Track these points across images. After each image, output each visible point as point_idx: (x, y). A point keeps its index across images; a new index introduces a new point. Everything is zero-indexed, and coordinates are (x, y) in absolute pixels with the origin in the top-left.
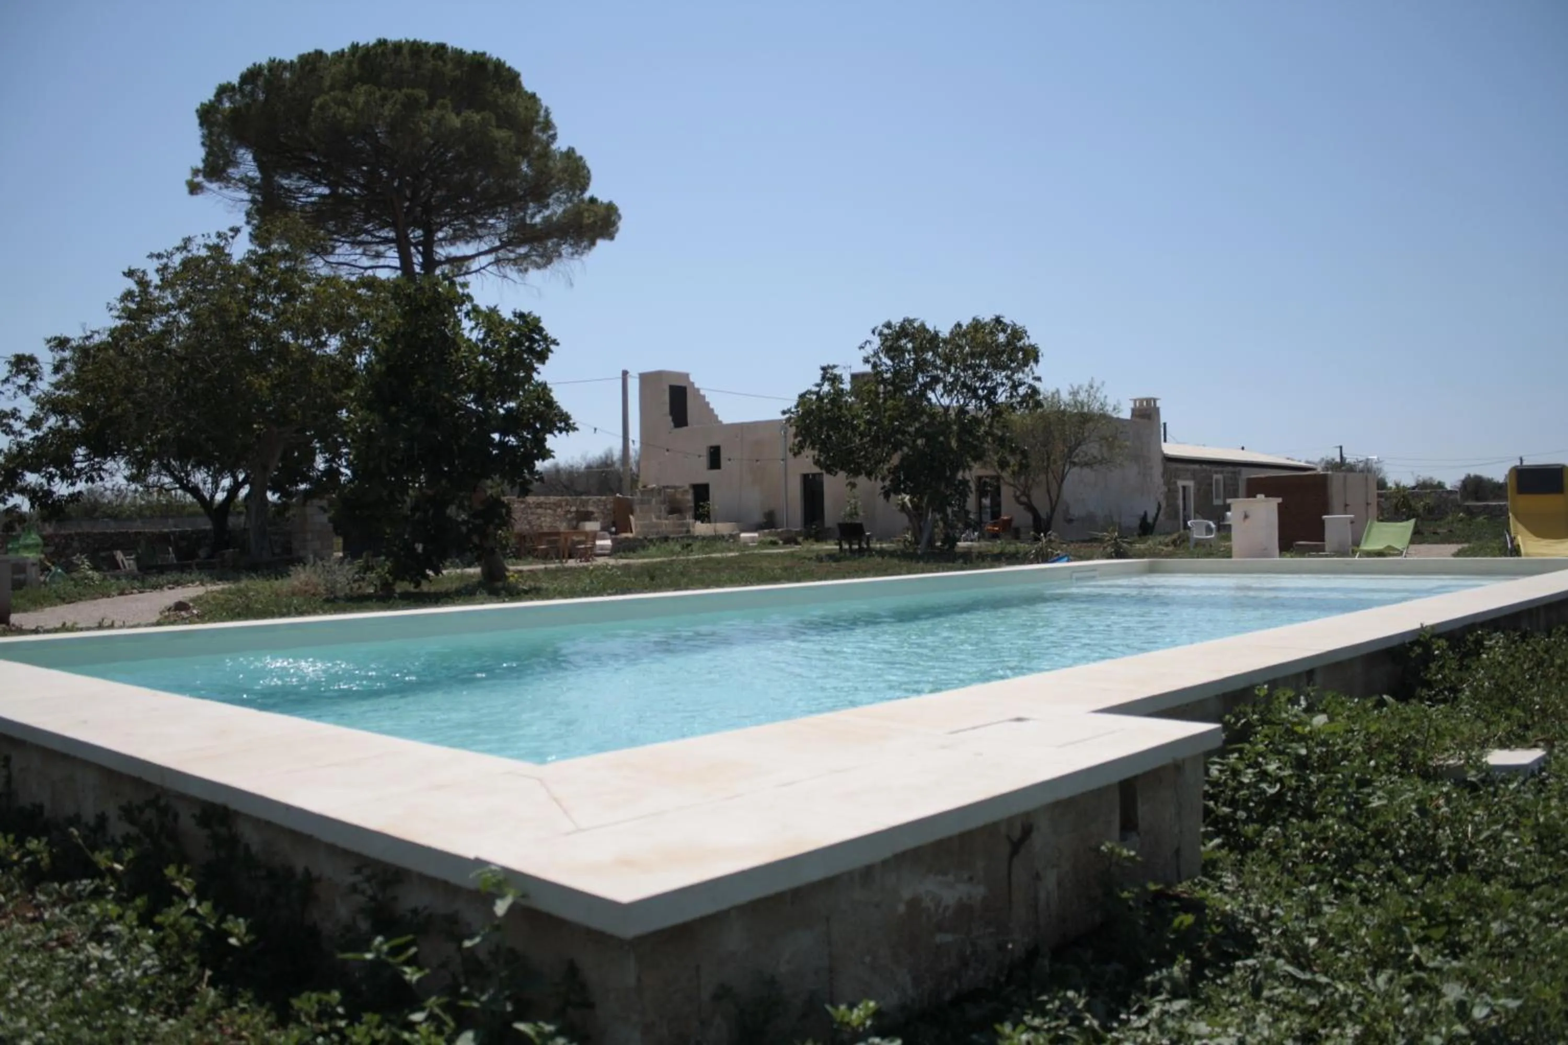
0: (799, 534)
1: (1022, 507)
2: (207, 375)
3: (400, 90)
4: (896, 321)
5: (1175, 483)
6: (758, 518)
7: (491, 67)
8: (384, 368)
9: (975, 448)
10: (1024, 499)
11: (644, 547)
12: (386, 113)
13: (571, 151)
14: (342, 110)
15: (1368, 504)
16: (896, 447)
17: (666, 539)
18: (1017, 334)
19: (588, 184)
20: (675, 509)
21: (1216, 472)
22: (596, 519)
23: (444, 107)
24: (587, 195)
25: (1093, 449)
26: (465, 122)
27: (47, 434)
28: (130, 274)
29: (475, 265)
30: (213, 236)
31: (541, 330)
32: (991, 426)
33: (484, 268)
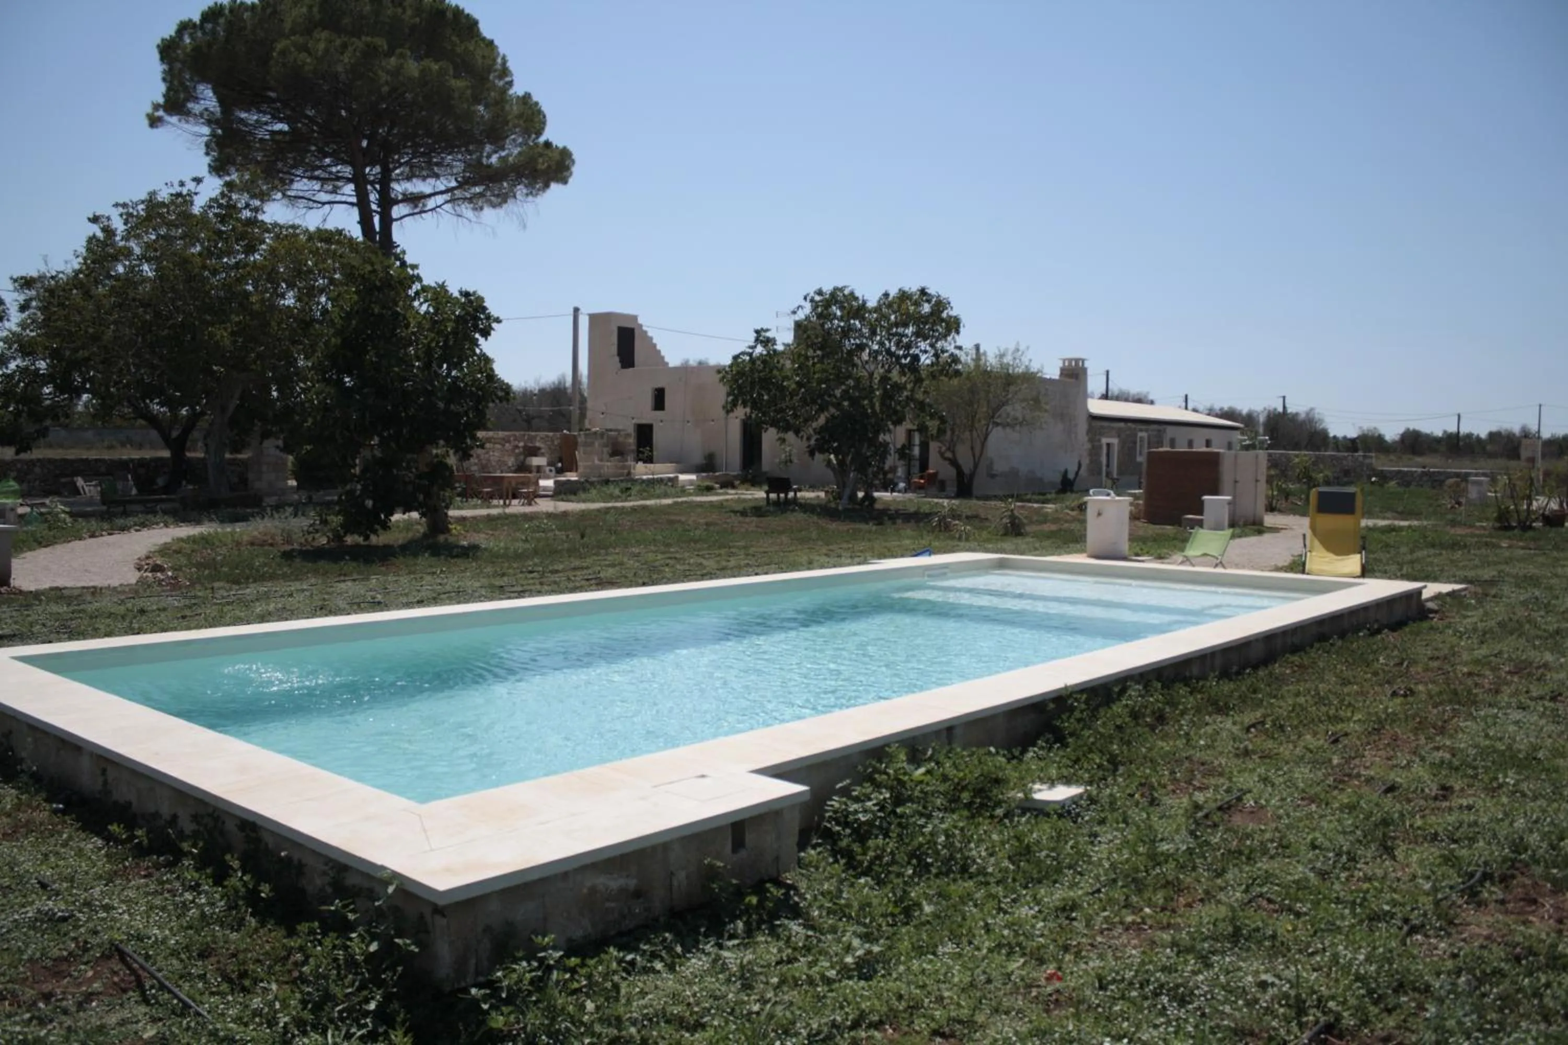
0: (736, 477)
1: (947, 462)
2: (171, 322)
3: (359, 38)
4: (827, 288)
5: (1099, 441)
6: (698, 459)
7: (449, 15)
8: (339, 341)
9: (896, 412)
10: (949, 455)
11: (585, 490)
12: (346, 60)
13: (527, 96)
14: (303, 55)
15: (1257, 481)
16: (822, 409)
17: (607, 482)
18: (940, 305)
19: (543, 129)
20: (617, 451)
21: (1141, 430)
22: (543, 455)
23: (402, 56)
24: (542, 139)
25: (1015, 410)
26: (423, 71)
27: (15, 372)
28: (95, 220)
29: (431, 203)
30: (176, 184)
31: (485, 309)
32: (912, 391)
33: (439, 207)
